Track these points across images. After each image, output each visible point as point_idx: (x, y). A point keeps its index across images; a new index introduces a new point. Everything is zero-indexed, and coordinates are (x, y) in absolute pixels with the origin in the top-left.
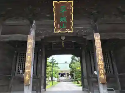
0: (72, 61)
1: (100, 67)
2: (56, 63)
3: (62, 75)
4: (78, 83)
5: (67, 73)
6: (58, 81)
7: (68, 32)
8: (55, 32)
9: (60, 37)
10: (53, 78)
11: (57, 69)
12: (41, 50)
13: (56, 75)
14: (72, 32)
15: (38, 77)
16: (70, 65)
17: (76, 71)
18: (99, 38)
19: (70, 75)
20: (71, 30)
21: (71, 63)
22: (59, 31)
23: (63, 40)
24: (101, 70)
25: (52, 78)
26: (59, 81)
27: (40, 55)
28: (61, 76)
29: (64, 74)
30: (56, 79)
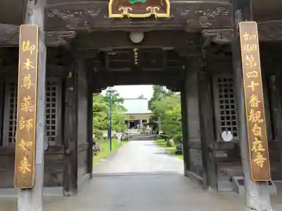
0: (155, 95)
1: (253, 130)
2: (118, 97)
3: (133, 124)
4: (169, 145)
5: (143, 121)
6: (123, 138)
7: (153, 16)
8: (111, 15)
9: (128, 33)
10: (113, 133)
11: (120, 113)
12: (73, 75)
13: (118, 127)
14: (167, 15)
15: (68, 151)
16: (150, 103)
17: (163, 118)
18: (255, 36)
19: (150, 124)
20: (164, 9)
21: (153, 100)
22: (125, 12)
23: (136, 44)
24: (257, 142)
25: (110, 133)
26: (126, 140)
27: (72, 89)
28: (130, 128)
29: (137, 122)
30: (119, 135)
